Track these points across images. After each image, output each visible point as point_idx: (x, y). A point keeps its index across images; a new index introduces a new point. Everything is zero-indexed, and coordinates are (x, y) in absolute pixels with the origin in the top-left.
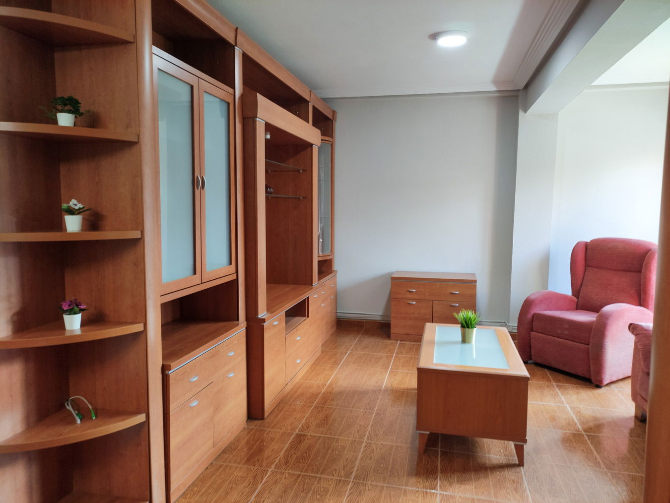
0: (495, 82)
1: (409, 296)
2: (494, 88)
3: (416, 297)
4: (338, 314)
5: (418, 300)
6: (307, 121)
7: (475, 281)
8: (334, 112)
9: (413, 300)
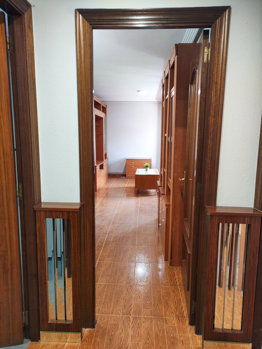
0: (156, 99)
1: (132, 165)
2: (156, 101)
3: (134, 165)
4: (109, 173)
5: (134, 166)
6: (101, 111)
7: (151, 160)
8: (106, 105)
9: (133, 166)
